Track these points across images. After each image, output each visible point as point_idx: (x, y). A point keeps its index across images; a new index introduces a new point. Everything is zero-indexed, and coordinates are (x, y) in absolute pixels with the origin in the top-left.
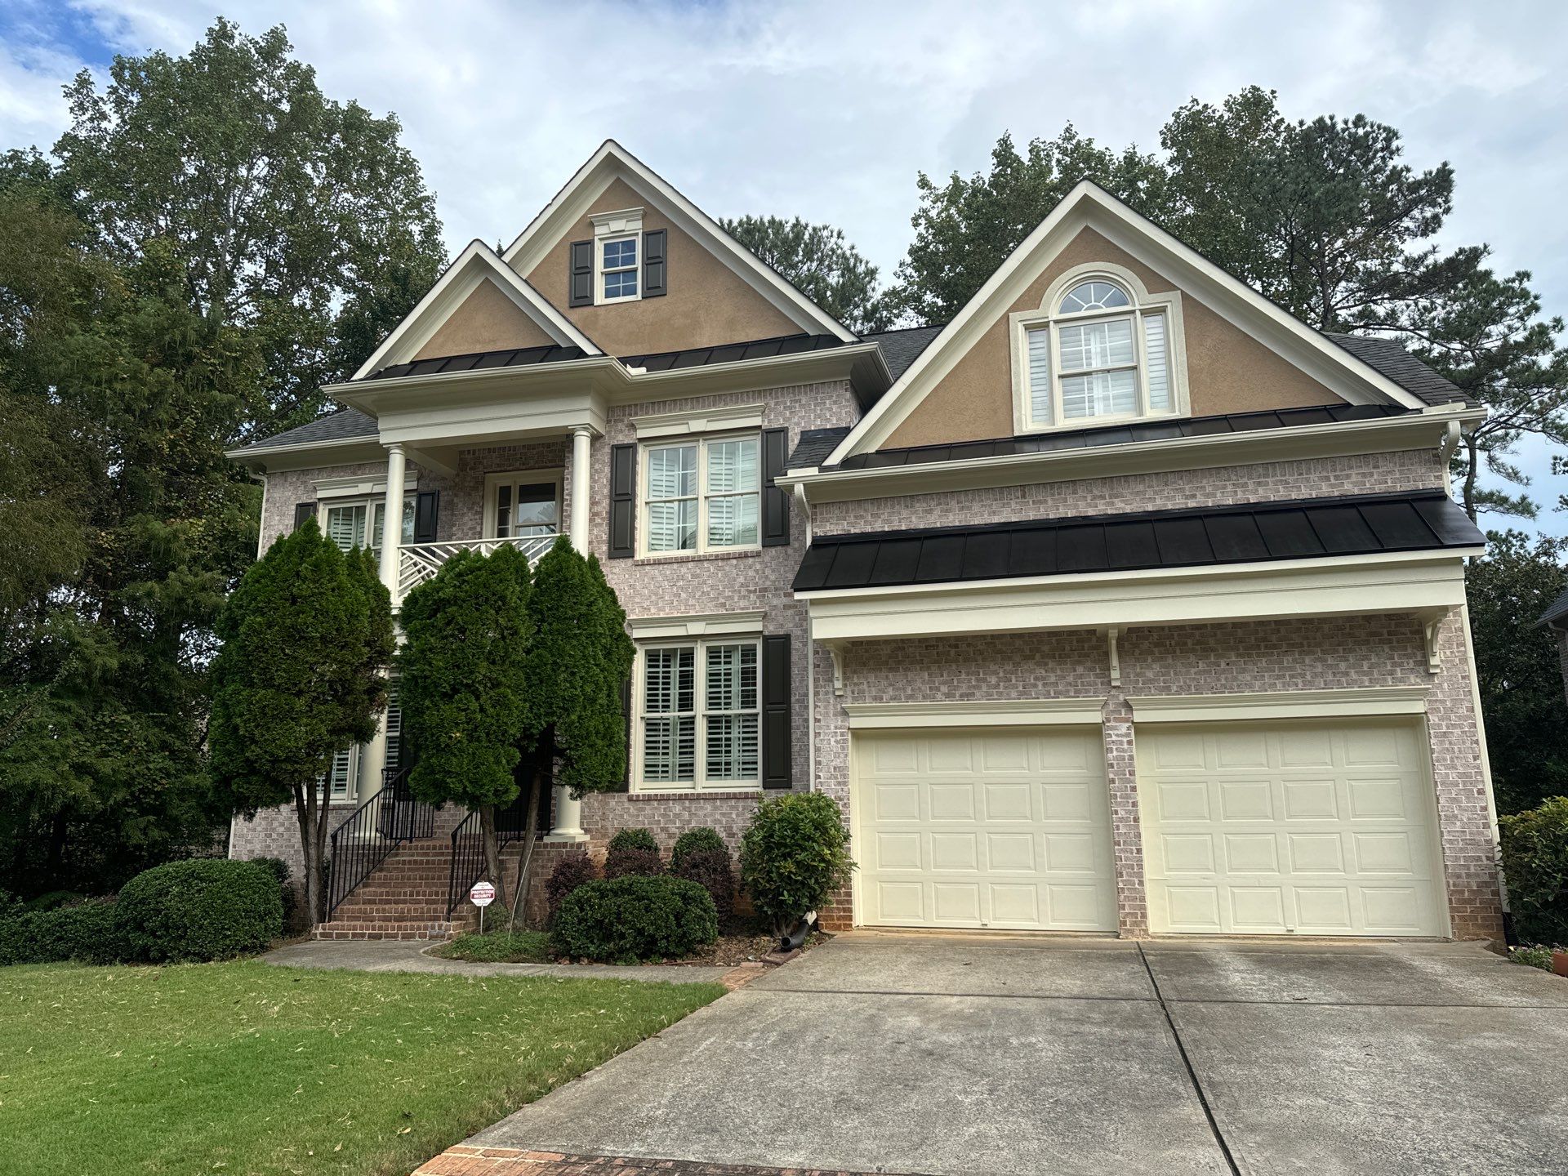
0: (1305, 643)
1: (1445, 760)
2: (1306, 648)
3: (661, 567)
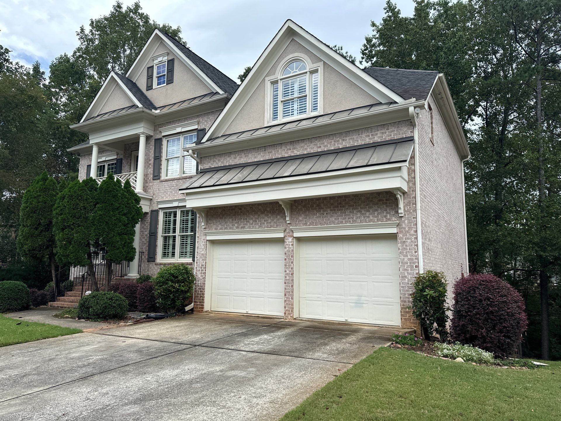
1: (403, 253)
2: (355, 207)
3: (167, 182)
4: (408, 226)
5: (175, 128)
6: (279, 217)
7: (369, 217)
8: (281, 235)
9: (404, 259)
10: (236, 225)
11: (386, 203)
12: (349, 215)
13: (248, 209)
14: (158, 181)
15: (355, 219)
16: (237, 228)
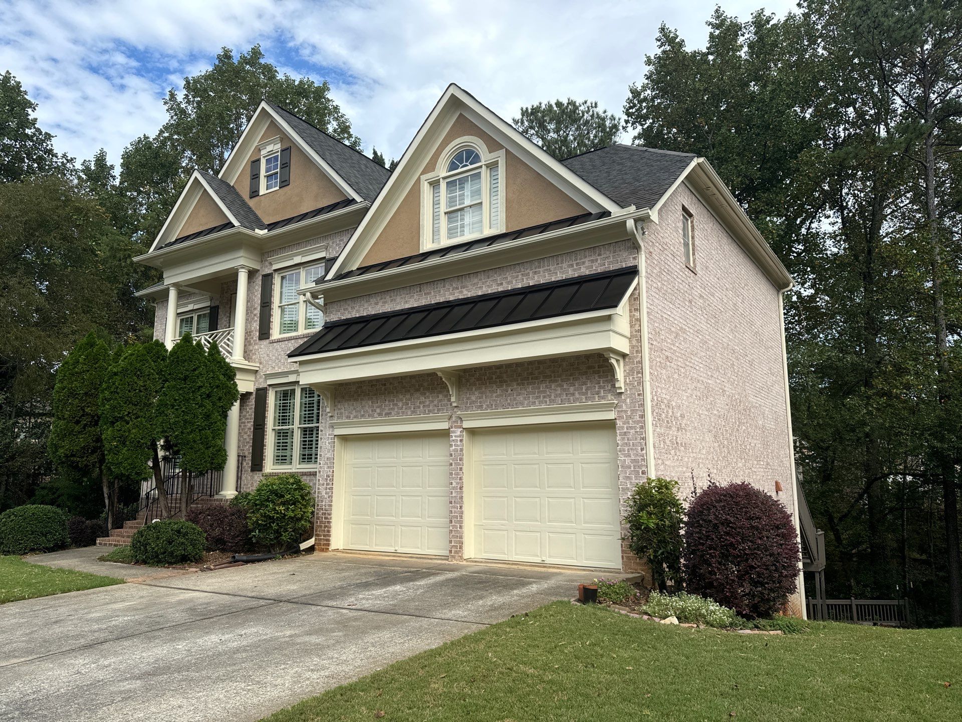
0: (553, 375)
1: (624, 451)
2: (553, 378)
4: (630, 407)
5: (291, 257)
6: (441, 396)
7: (573, 394)
8: (444, 426)
9: (625, 460)
10: (378, 410)
11: (598, 372)
12: (545, 392)
13: (396, 385)
14: (267, 341)
15: (553, 397)
16: (380, 414)
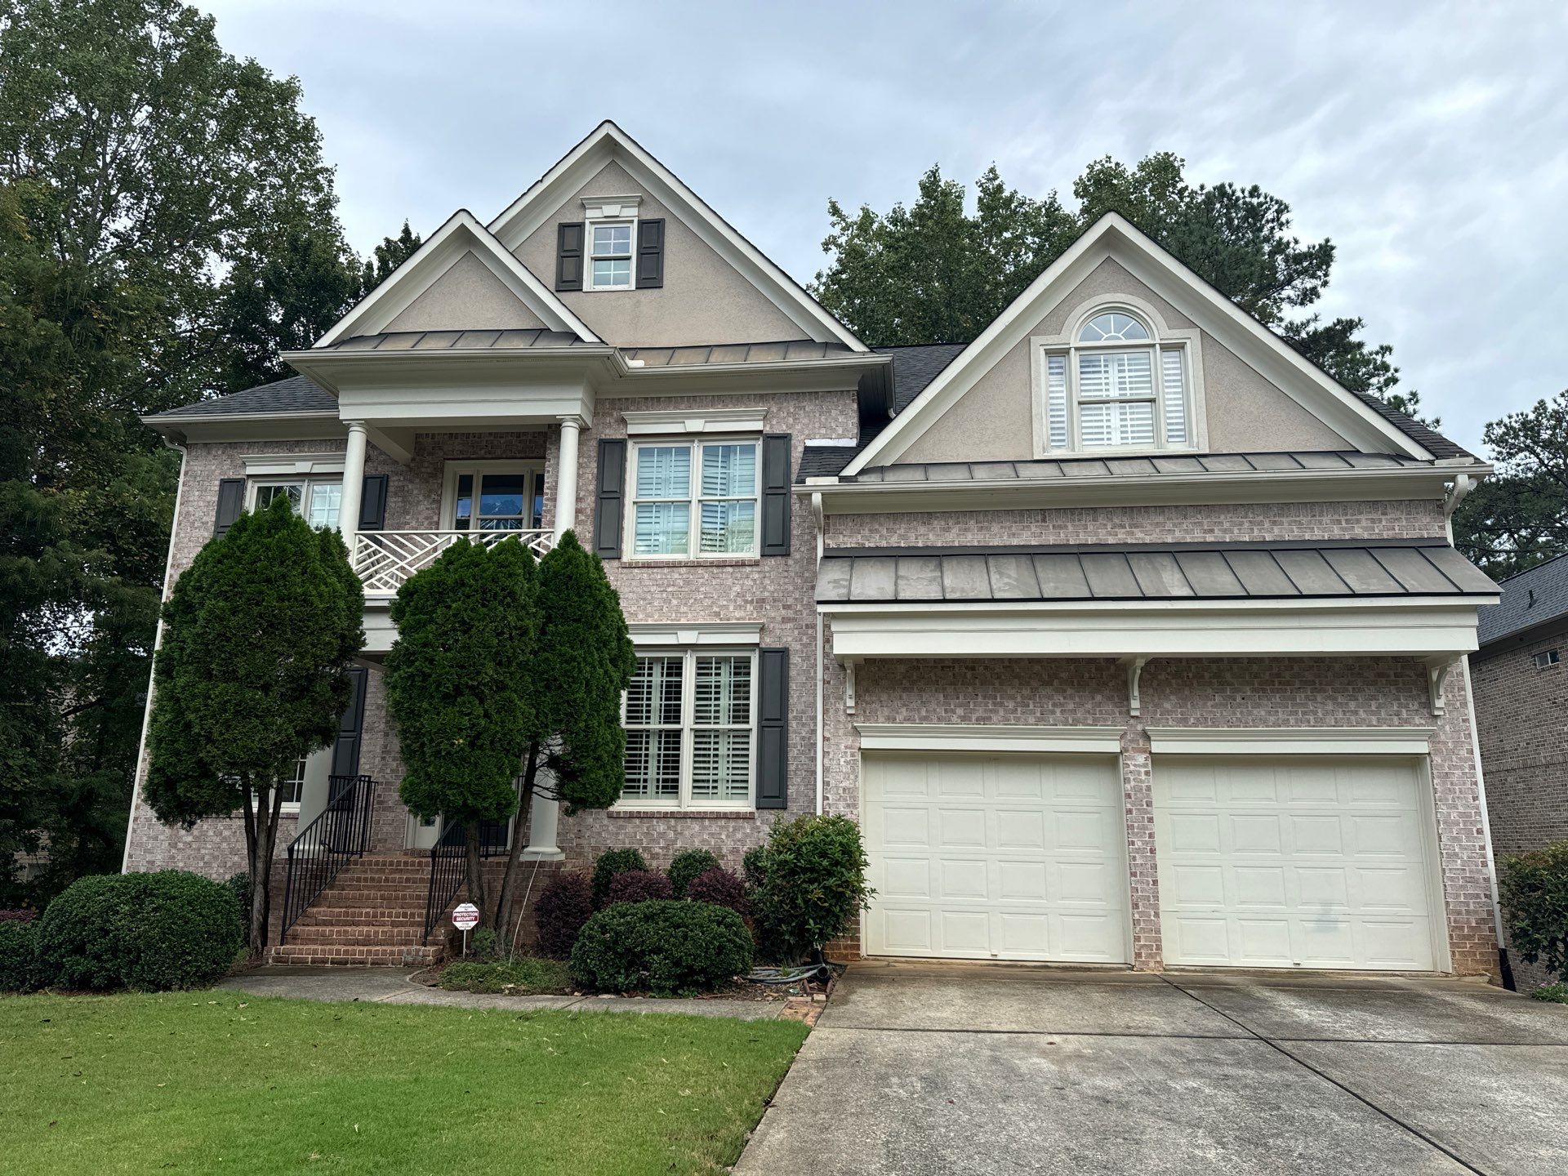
0: (1317, 681)
1: (1447, 800)
2: (1317, 686)
3: (650, 571)
8: (1114, 747)
9: (1449, 814)
13: (997, 672)
14: (618, 563)
